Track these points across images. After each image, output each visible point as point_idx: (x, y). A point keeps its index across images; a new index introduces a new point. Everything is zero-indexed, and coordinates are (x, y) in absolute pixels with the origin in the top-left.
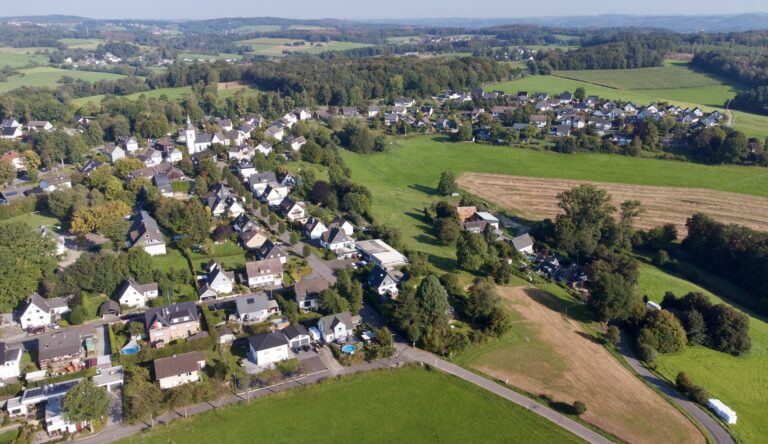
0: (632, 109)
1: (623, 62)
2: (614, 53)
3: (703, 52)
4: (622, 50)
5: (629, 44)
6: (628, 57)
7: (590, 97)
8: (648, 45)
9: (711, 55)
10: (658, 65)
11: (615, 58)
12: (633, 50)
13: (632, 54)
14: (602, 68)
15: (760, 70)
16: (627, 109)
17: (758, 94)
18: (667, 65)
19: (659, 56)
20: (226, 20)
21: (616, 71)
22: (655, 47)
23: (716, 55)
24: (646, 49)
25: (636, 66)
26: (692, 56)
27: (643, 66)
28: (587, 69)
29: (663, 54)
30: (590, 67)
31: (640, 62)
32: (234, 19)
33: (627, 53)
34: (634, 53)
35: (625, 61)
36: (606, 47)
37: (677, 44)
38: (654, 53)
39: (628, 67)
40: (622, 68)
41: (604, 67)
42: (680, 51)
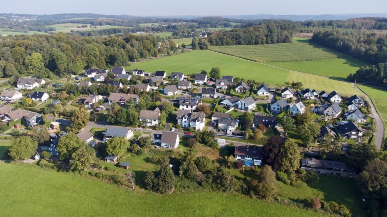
0: (266, 94)
1: (262, 39)
2: (257, 33)
3: (320, 33)
4: (263, 30)
5: (268, 26)
6: (266, 36)
7: (225, 78)
8: (281, 27)
9: (326, 34)
10: (289, 42)
11: (257, 36)
12: (270, 30)
13: (270, 33)
14: (248, 44)
15: (368, 47)
16: (260, 93)
17: (379, 69)
18: (294, 42)
19: (288, 34)
20: (65, 14)
21: (258, 45)
22: (285, 29)
23: (331, 34)
24: (279, 30)
25: (272, 42)
26: (311, 35)
27: (278, 42)
28: (236, 44)
29: (291, 34)
30: (239, 43)
31: (275, 39)
32: (70, 14)
33: (266, 32)
34: (271, 33)
35: (264, 38)
36: (252, 28)
37: (300, 27)
38: (285, 32)
39: (267, 43)
40: (262, 43)
41: (249, 43)
42: (301, 31)
